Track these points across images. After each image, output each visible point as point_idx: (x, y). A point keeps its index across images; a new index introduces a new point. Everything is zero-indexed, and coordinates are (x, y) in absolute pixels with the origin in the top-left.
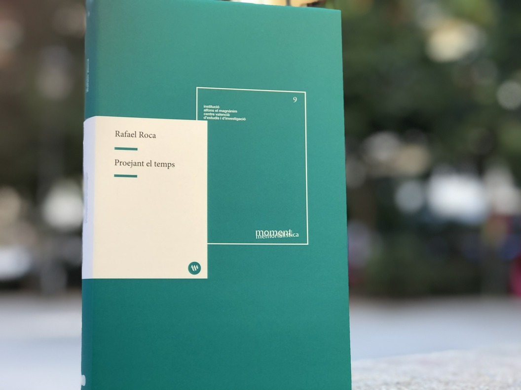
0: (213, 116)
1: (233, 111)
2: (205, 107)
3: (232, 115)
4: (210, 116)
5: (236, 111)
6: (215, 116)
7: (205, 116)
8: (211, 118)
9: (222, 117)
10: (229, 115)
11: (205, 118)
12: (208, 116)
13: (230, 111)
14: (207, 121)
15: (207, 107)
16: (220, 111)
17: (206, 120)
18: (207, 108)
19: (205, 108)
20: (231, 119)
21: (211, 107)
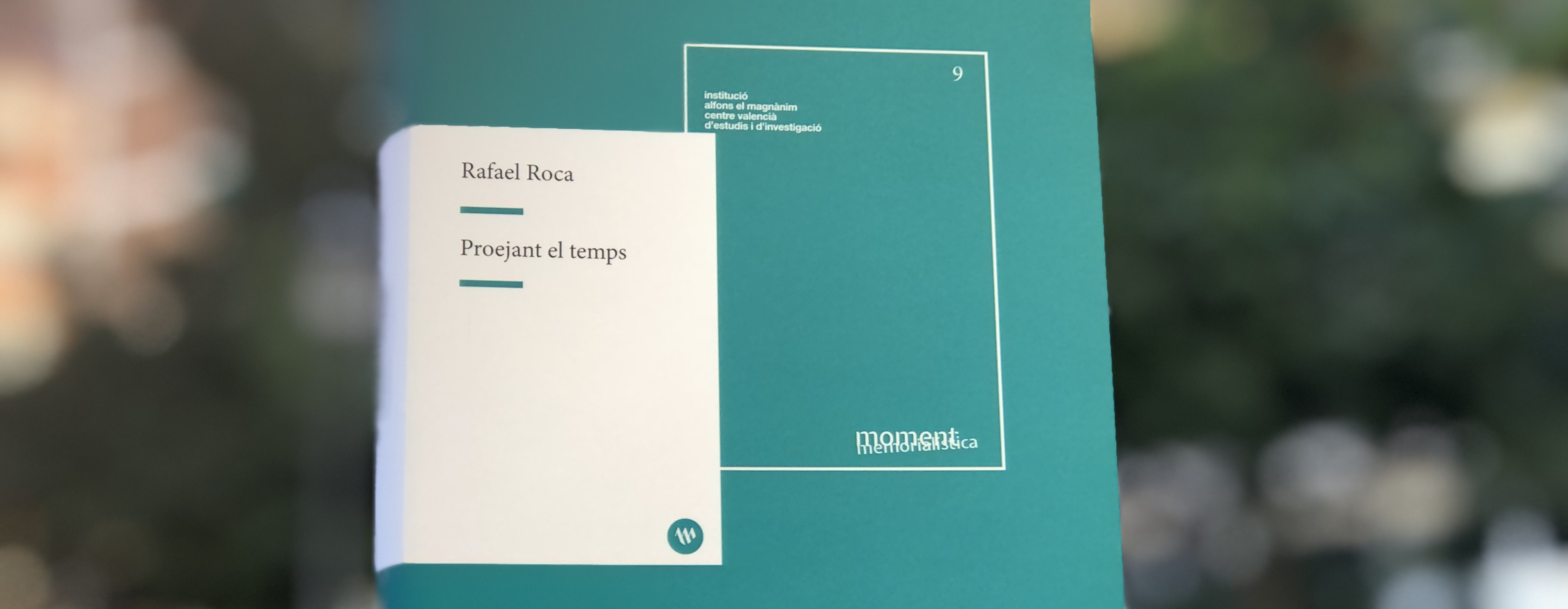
0: (729, 121)
1: (788, 108)
2: (707, 96)
3: (784, 118)
4: (723, 121)
5: (794, 108)
6: (736, 121)
7: (707, 121)
8: (726, 126)
9: (756, 122)
10: (774, 118)
11: (708, 126)
12: (716, 121)
13: (778, 108)
14: (713, 136)
15: (714, 96)
16: (750, 106)
17: (712, 130)
18: (714, 99)
19: (709, 100)
20: (781, 128)
21: (724, 95)
